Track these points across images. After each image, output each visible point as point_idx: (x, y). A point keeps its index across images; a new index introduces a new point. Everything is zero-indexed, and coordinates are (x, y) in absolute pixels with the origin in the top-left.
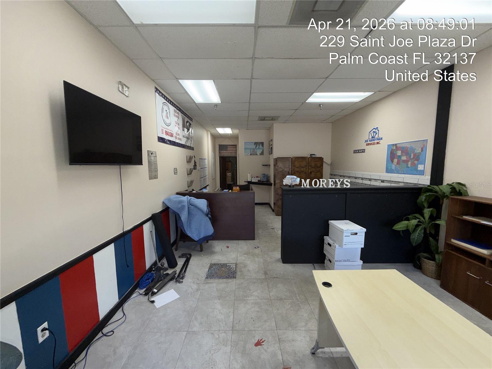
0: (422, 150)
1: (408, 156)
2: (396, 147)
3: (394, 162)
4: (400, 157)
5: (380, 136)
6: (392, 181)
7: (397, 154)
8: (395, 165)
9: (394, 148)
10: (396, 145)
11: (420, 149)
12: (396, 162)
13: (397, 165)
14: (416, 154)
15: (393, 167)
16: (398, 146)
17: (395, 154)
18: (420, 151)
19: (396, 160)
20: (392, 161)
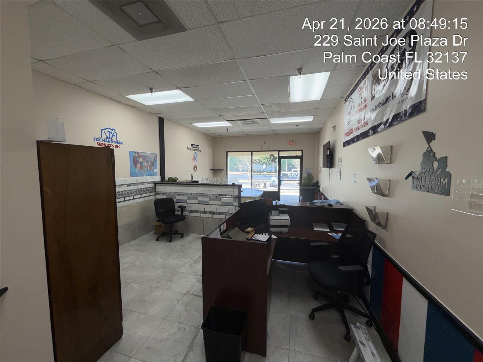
0: (155, 160)
1: (147, 163)
2: (138, 155)
3: (137, 167)
4: (141, 163)
5: (119, 139)
6: (138, 183)
7: (139, 160)
8: (138, 169)
9: (136, 155)
10: (138, 153)
11: (154, 159)
12: (139, 167)
13: (140, 170)
14: (152, 161)
15: (137, 172)
16: (140, 154)
17: (137, 160)
18: (154, 160)
19: (138, 166)
20: (136, 167)
